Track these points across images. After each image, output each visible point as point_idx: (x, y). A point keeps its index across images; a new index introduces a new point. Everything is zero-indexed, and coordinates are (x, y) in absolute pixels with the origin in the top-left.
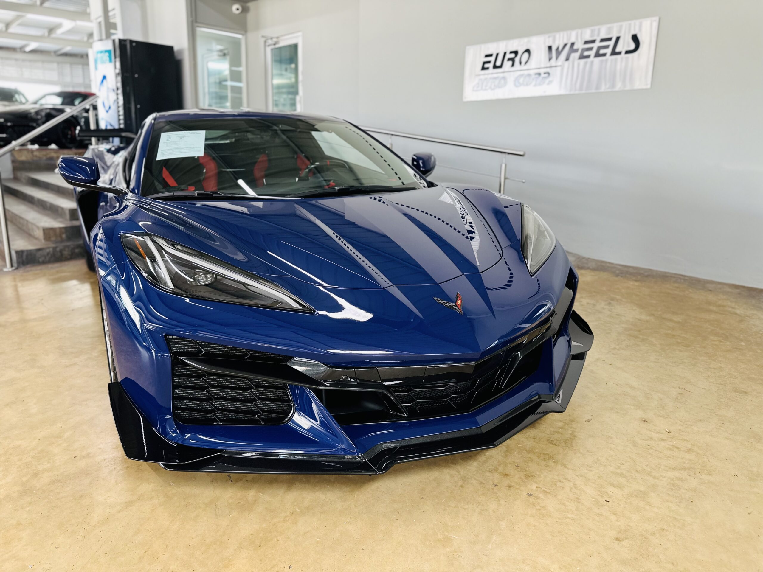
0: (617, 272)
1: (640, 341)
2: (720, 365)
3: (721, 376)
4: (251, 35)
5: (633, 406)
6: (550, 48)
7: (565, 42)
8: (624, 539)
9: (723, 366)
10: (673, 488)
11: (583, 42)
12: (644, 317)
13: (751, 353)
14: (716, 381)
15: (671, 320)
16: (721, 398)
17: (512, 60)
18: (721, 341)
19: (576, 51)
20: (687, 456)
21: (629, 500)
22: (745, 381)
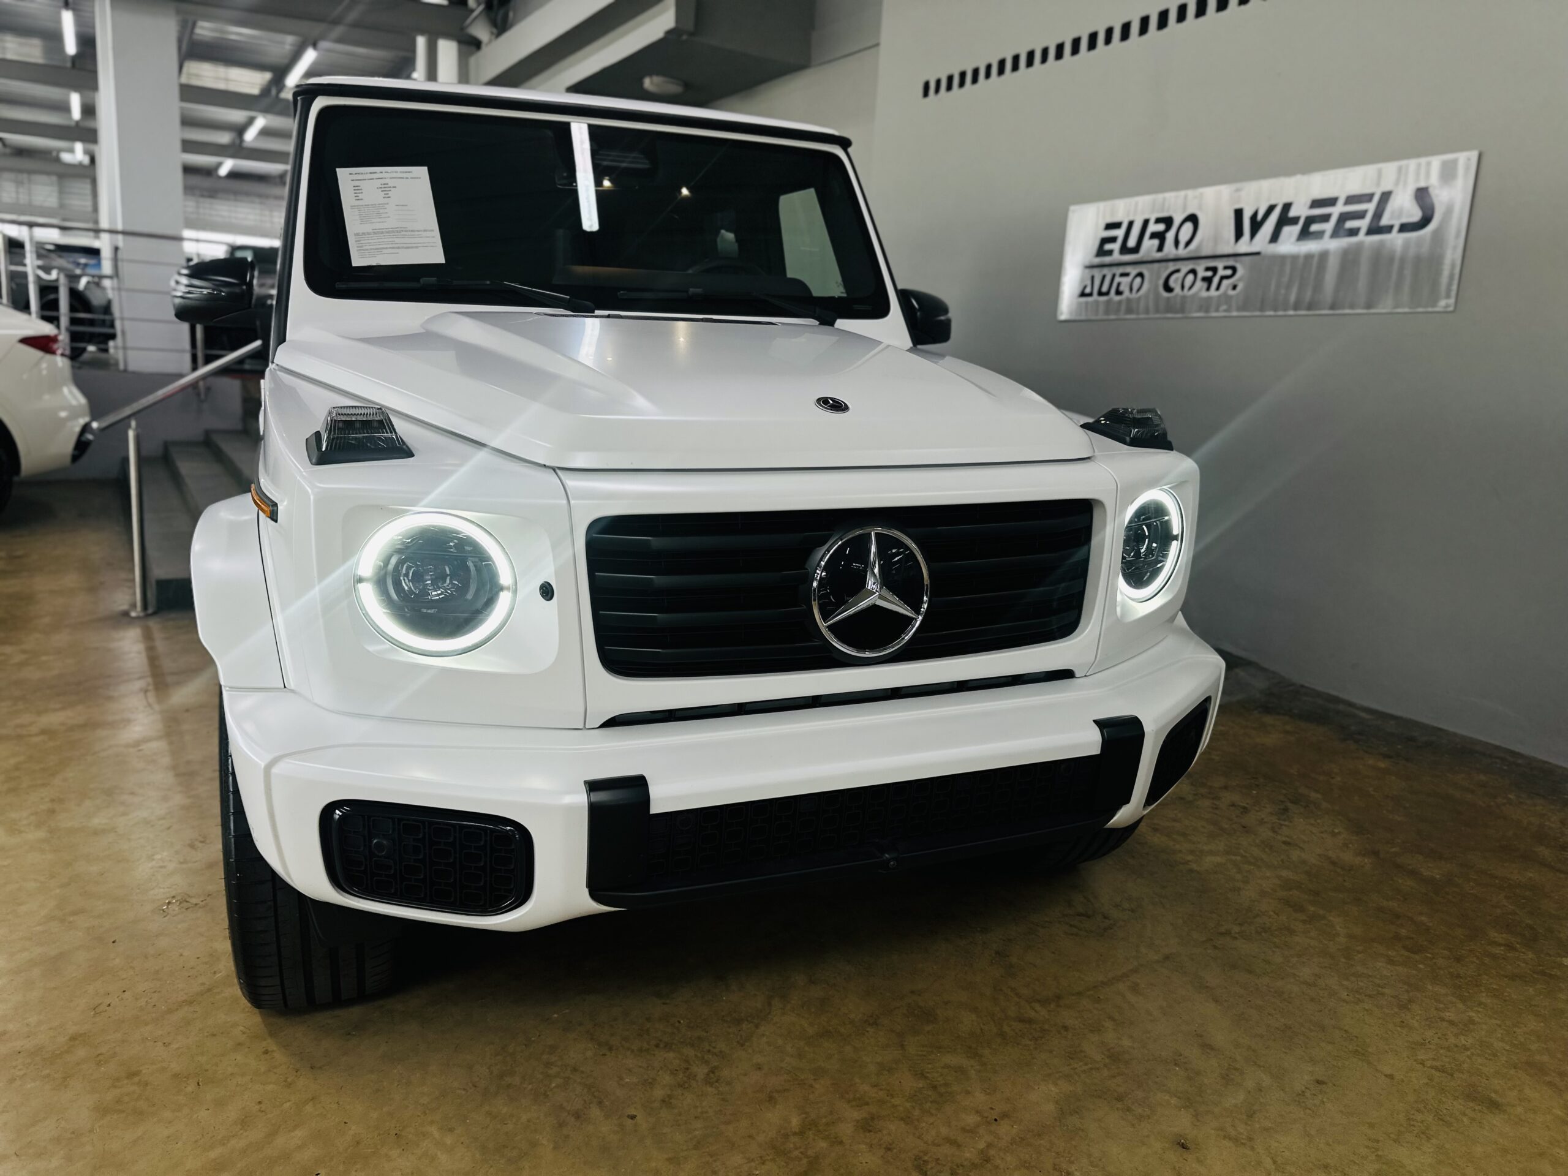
0: (1353, 728)
1: (1304, 922)
2: (1472, 1014)
3: (1457, 1046)
5: (1179, 1098)
6: (1239, 213)
7: (1273, 202)
9: (1477, 1019)
11: (1309, 203)
12: (1348, 857)
14: (1434, 1059)
15: (1413, 873)
16: (1418, 1111)
17: (1160, 236)
18: (1510, 947)
19: (1295, 221)
22: (1512, 1072)
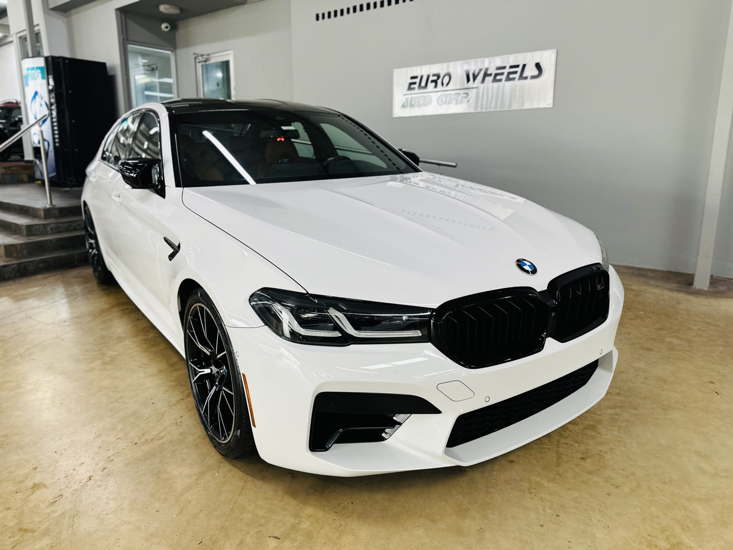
4: (180, 52)
6: (468, 73)
7: (481, 68)
8: (587, 458)
10: (613, 421)
13: (649, 319)
17: (435, 82)
19: (490, 75)
20: (618, 398)
21: (584, 432)
